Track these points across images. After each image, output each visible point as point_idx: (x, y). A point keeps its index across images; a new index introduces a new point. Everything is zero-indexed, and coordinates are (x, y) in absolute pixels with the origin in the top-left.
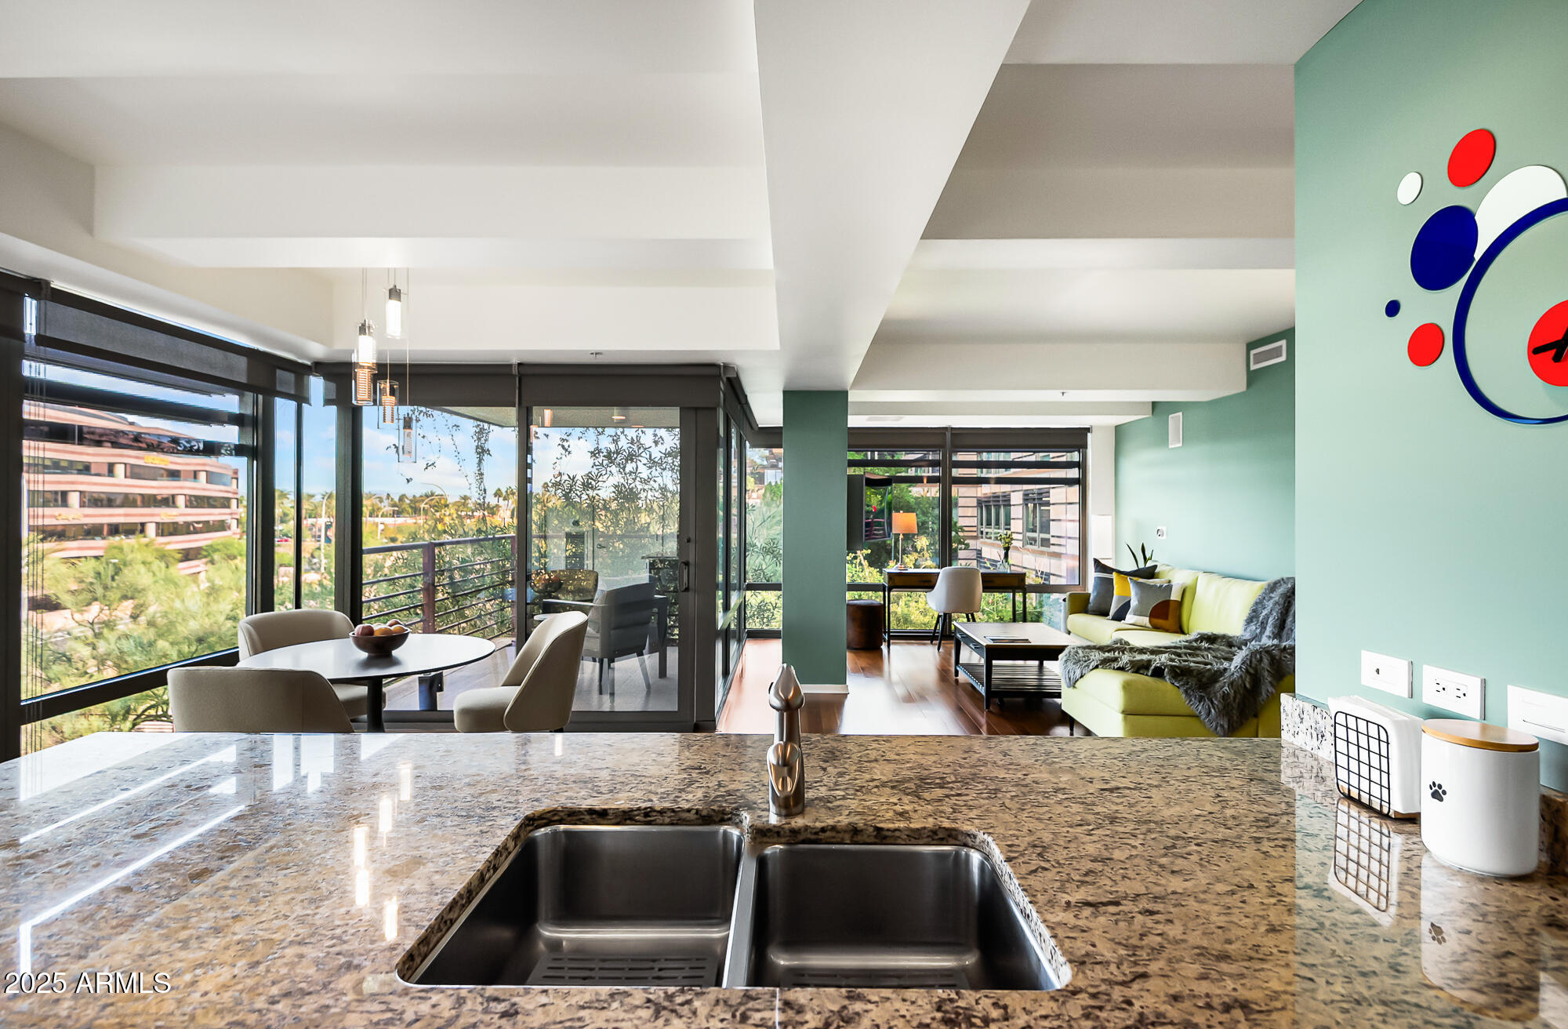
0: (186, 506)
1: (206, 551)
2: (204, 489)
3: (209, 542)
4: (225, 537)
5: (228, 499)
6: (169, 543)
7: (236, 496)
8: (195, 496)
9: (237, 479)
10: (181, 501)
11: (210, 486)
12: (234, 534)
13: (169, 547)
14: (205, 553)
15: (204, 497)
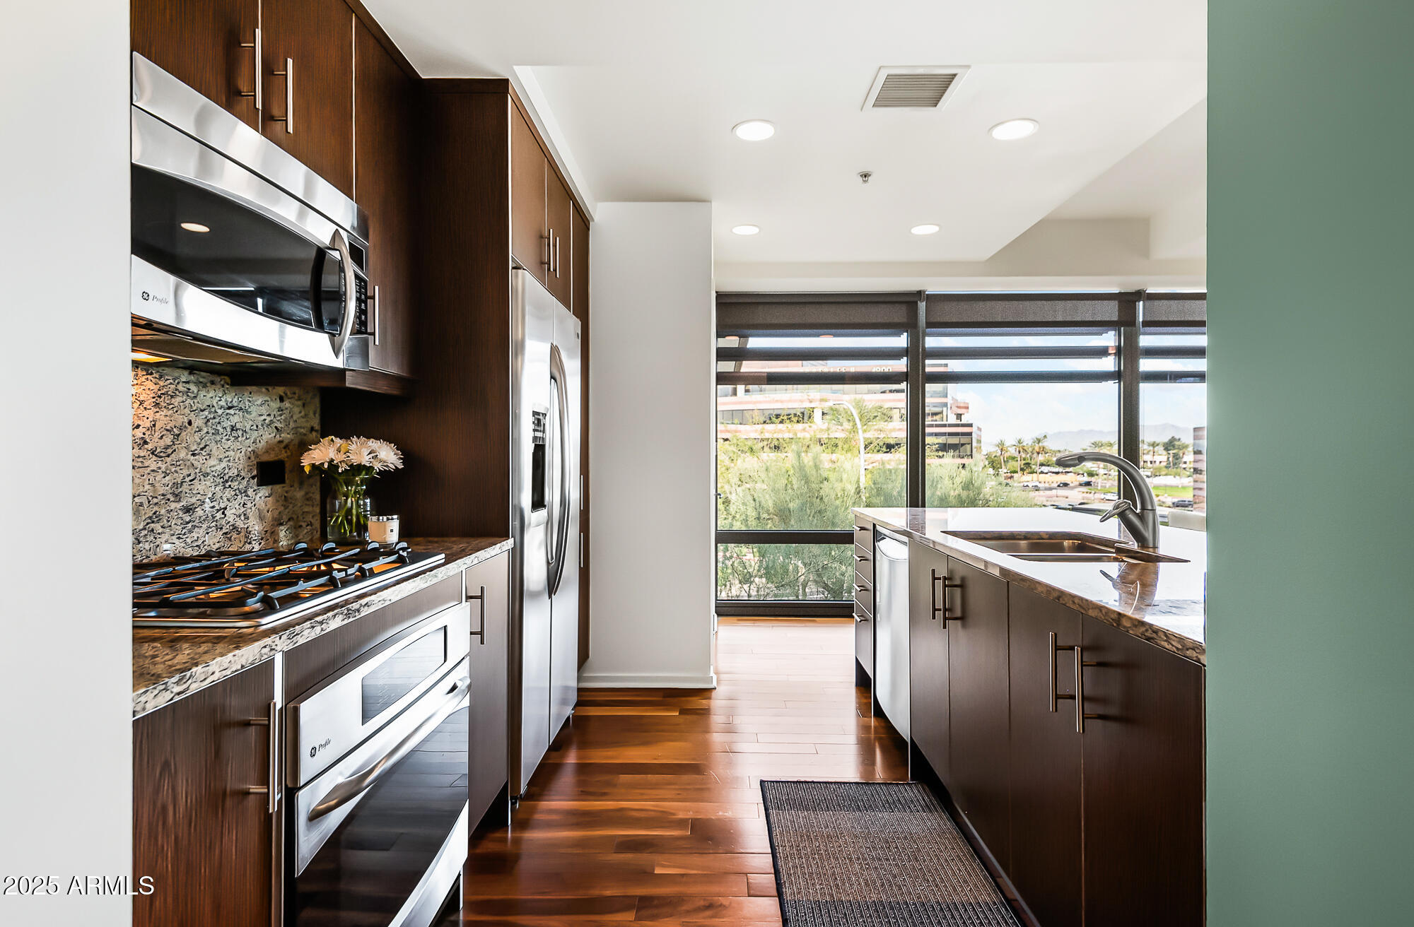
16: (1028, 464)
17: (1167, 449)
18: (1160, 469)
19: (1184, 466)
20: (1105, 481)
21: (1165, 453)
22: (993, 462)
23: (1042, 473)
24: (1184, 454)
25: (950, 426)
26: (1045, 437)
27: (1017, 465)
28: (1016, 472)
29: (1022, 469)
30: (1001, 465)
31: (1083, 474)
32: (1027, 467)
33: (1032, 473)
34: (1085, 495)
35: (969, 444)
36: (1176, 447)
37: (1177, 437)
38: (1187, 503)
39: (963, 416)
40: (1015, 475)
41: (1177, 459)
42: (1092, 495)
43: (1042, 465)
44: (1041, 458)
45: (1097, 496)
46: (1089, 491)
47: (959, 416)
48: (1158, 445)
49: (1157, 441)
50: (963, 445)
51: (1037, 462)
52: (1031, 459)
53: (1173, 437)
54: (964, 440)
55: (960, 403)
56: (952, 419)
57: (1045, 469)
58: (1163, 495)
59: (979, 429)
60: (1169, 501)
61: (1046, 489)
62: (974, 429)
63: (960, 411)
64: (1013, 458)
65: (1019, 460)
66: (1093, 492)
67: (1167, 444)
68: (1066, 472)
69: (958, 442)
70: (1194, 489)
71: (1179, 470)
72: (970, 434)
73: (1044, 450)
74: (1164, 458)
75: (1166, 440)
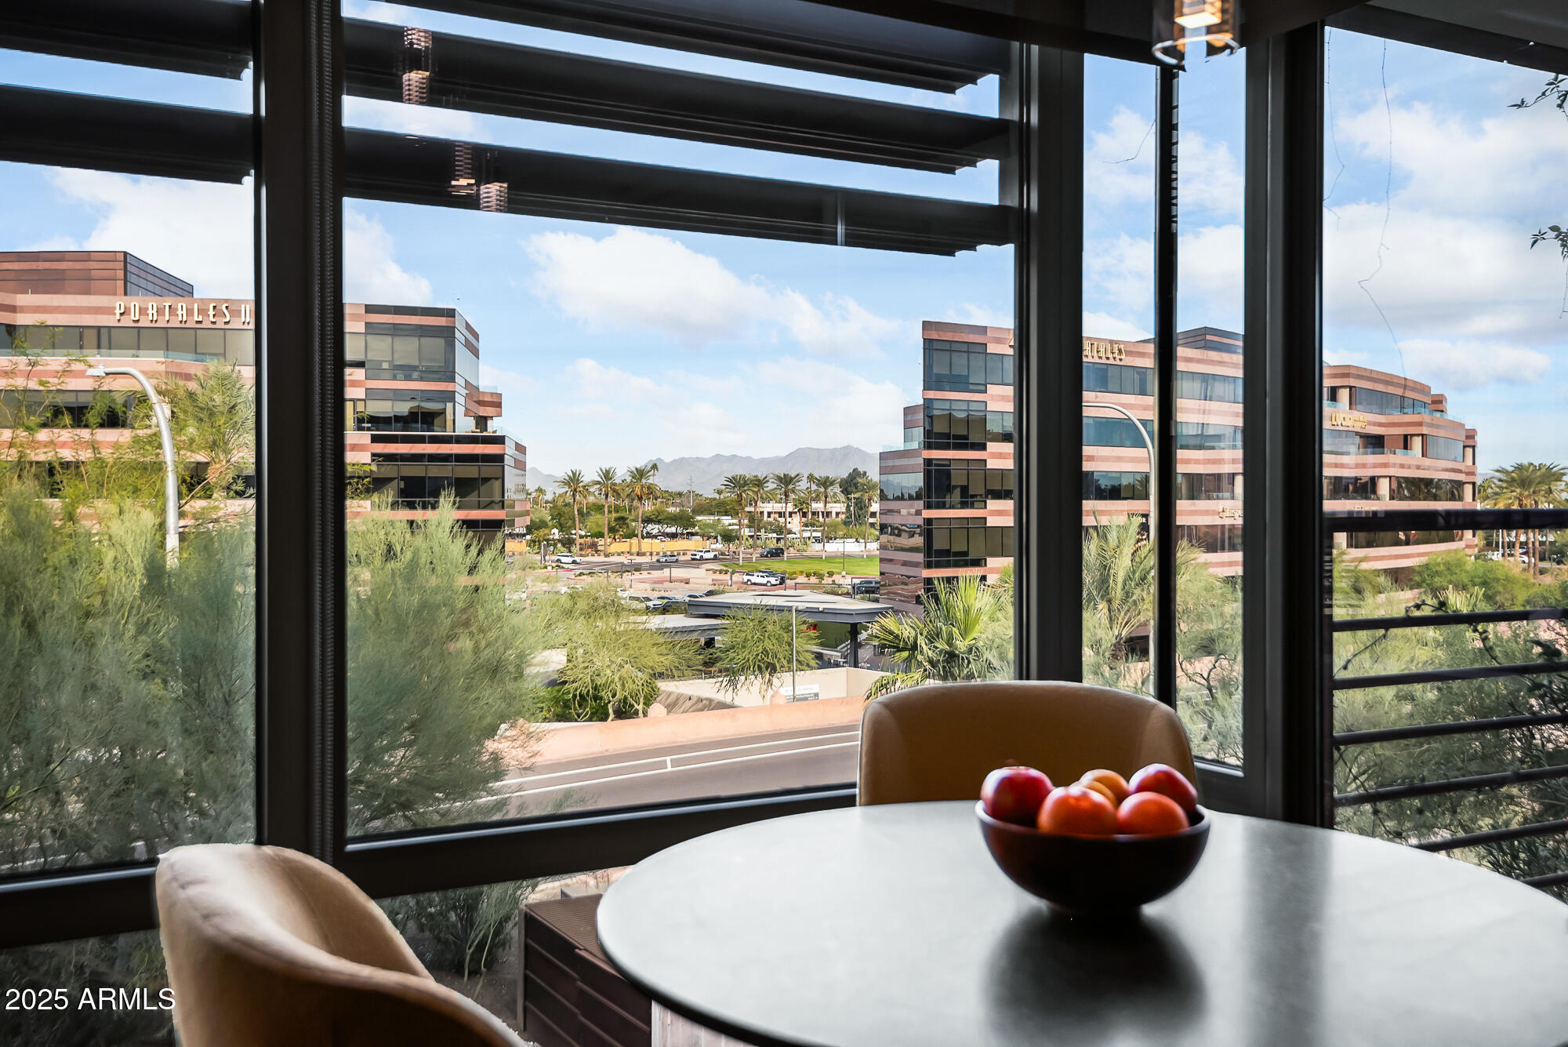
0: (1392, 498)
1: (1420, 573)
2: (1418, 467)
3: (1423, 560)
4: (1449, 551)
5: (1460, 485)
6: (1365, 559)
7: (1470, 479)
8: (1406, 479)
9: (1474, 447)
10: (1384, 487)
11: (1427, 462)
12: (1468, 546)
13: (1364, 566)
14: (1417, 578)
15: (1421, 480)
16: (623, 519)
17: (846, 491)
18: (834, 527)
19: (871, 520)
20: (751, 550)
21: (842, 497)
22: (560, 515)
23: (649, 536)
24: (869, 500)
25: (460, 440)
26: (655, 467)
27: (603, 520)
28: (601, 535)
29: (612, 530)
30: (574, 521)
31: (716, 538)
32: (620, 527)
33: (631, 535)
34: (718, 576)
35: (497, 479)
36: (860, 488)
37: (861, 470)
38: (873, 585)
39: (489, 423)
40: (601, 542)
41: (861, 509)
42: (728, 577)
43: (648, 520)
44: (648, 507)
45: (737, 577)
46: (725, 568)
47: (482, 422)
48: (832, 484)
49: (832, 476)
50: (486, 480)
51: (637, 516)
52: (630, 511)
53: (855, 470)
54: (487, 470)
55: (484, 393)
56: (465, 425)
57: (654, 528)
58: (839, 573)
59: (520, 448)
60: (846, 582)
61: (653, 567)
62: (509, 449)
63: (483, 411)
64: (599, 508)
65: (606, 510)
66: (731, 570)
67: (846, 482)
68: (688, 533)
69: (476, 476)
70: (882, 560)
71: (863, 528)
72: (499, 459)
73: (651, 492)
74: (840, 507)
75: (844, 474)
